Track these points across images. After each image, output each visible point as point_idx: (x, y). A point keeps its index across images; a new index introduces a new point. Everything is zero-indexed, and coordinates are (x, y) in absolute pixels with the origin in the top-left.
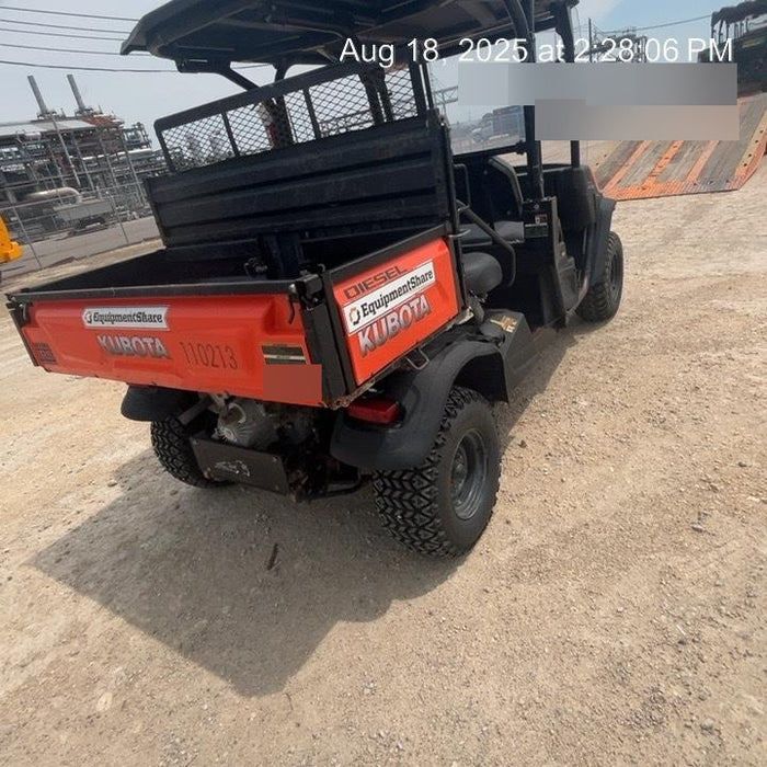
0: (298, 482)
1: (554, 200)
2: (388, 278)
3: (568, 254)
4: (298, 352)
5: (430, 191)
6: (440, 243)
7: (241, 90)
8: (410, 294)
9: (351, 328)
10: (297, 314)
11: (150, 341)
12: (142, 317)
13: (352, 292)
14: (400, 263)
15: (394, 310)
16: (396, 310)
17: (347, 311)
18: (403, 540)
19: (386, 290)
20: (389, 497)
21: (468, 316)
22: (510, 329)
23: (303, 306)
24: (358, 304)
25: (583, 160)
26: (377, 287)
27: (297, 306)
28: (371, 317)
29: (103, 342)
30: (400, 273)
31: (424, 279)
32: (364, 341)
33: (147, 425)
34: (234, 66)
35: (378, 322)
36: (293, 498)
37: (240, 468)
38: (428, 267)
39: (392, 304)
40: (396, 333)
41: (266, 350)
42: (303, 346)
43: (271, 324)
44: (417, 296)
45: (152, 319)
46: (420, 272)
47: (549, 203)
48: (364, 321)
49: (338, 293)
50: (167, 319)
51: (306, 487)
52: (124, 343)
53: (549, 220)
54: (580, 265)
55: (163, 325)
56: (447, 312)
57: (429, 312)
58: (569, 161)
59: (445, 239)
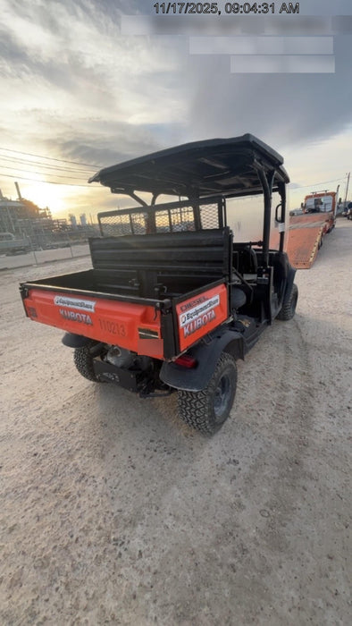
0: (141, 388)
1: (272, 268)
2: (200, 302)
3: (275, 292)
4: (156, 334)
5: (221, 262)
6: (223, 285)
7: (141, 206)
8: (208, 309)
9: (181, 325)
10: (158, 316)
11: (84, 316)
12: (82, 305)
13: (184, 308)
14: (205, 294)
15: (200, 317)
16: (201, 317)
17: (180, 317)
18: (188, 421)
19: (198, 307)
20: (185, 400)
21: (231, 319)
22: (247, 326)
23: (162, 313)
24: (185, 314)
25: (285, 250)
26: (195, 306)
27: (159, 312)
28: (191, 319)
29: (62, 312)
30: (205, 300)
31: (214, 303)
32: (186, 331)
33: (73, 350)
34: (136, 193)
35: (193, 322)
36: (138, 395)
37: (114, 377)
38: (217, 297)
39: (200, 314)
40: (200, 327)
41: (140, 330)
42: (159, 332)
43: (144, 318)
44: (211, 310)
45: (87, 306)
46: (213, 299)
47: (270, 269)
48: (187, 321)
49: (178, 308)
50: (95, 309)
51: (145, 390)
52: (71, 314)
53: (269, 278)
54: (279, 297)
55: (93, 310)
56: (223, 317)
57: (215, 318)
58: (278, 249)
59: (225, 284)
